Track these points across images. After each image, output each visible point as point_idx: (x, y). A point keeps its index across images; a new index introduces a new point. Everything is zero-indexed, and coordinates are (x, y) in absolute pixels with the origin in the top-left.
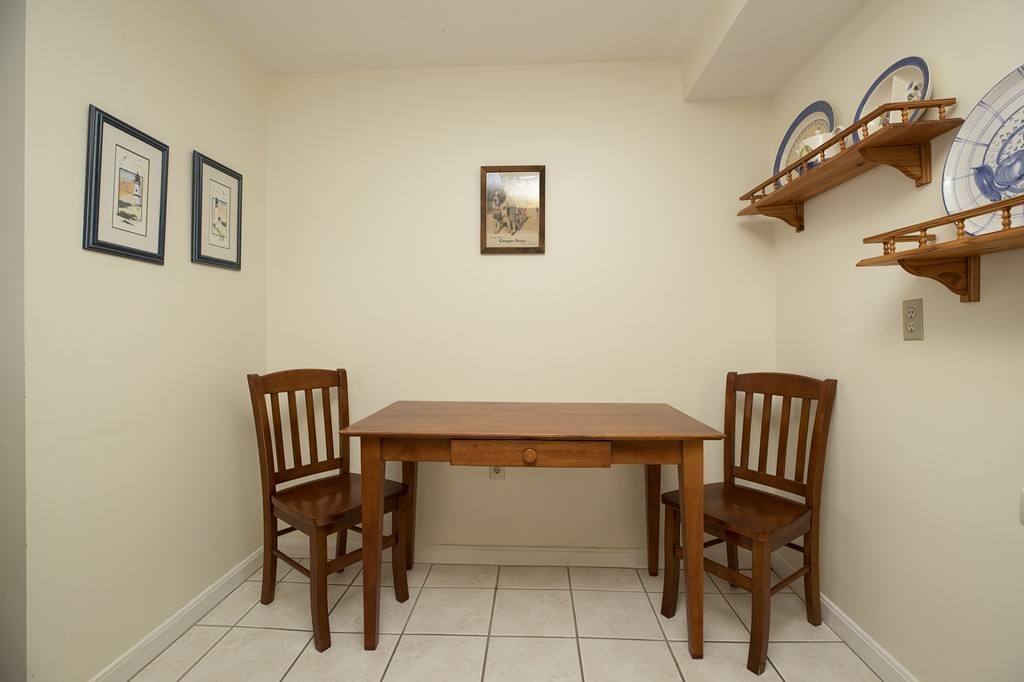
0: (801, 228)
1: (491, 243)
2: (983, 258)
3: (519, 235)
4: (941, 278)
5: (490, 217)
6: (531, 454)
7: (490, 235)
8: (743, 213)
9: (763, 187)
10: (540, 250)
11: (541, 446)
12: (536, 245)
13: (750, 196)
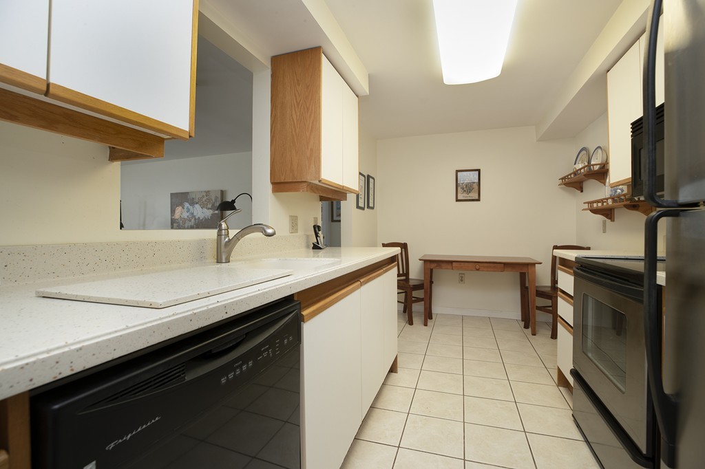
0: (582, 191)
1: (459, 198)
2: (615, 210)
3: (470, 195)
4: (602, 215)
5: (459, 188)
6: (478, 267)
7: (459, 195)
8: (559, 185)
9: (571, 174)
10: (479, 200)
11: (481, 265)
12: (477, 198)
13: (562, 179)
